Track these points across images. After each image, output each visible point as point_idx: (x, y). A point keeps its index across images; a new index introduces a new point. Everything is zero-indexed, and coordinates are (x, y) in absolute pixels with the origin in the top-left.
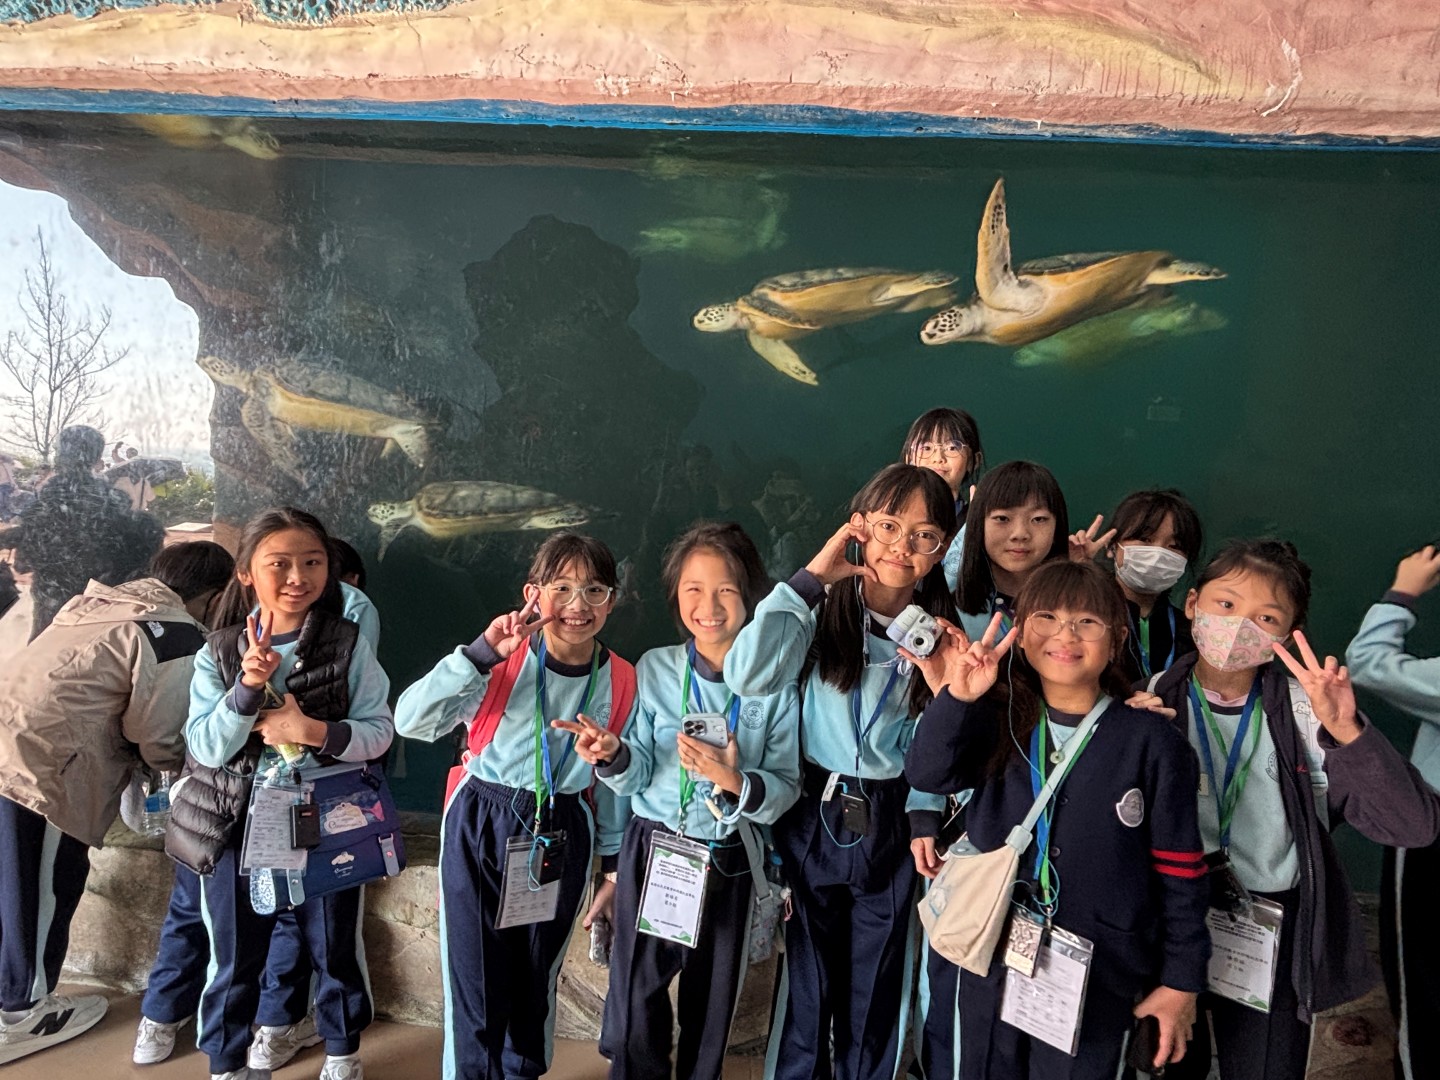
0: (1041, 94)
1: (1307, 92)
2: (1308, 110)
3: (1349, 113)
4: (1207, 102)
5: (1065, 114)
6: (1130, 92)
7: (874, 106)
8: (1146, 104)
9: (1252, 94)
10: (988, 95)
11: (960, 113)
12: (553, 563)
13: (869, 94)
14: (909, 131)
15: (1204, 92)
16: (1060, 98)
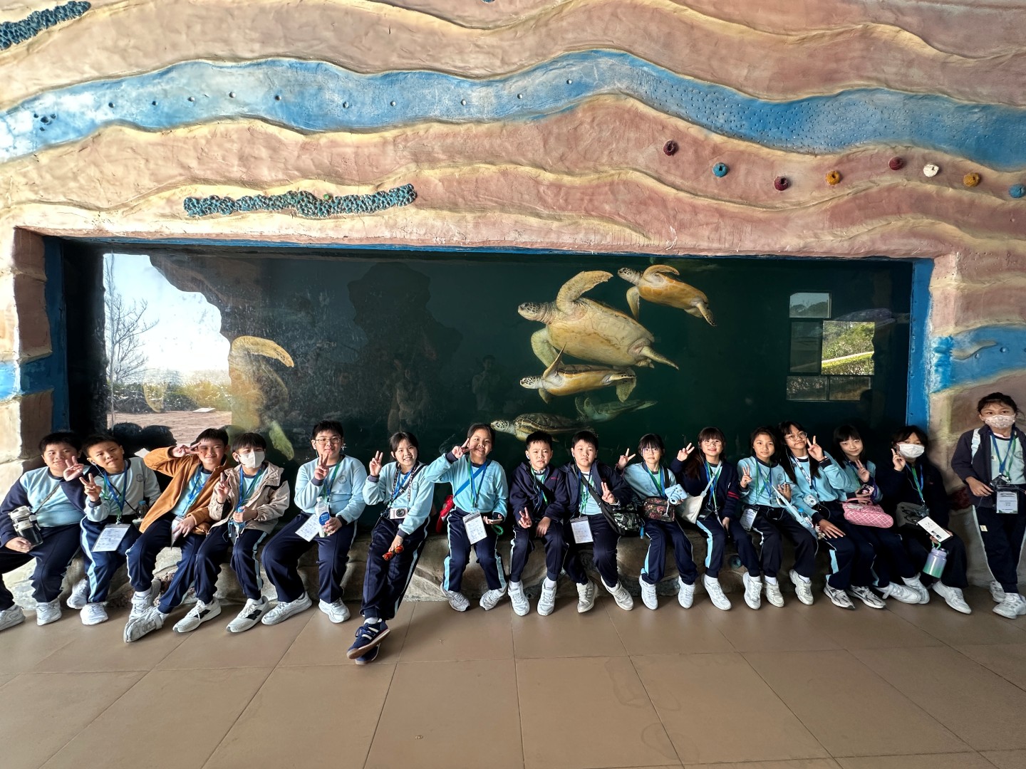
0: (592, 244)
1: (679, 243)
2: (680, 248)
3: (694, 249)
4: (647, 246)
5: (601, 249)
7: (534, 247)
8: (628, 247)
9: (662, 244)
10: (574, 244)
13: (532, 244)
14: (547, 252)
15: (646, 243)
16: (598, 245)
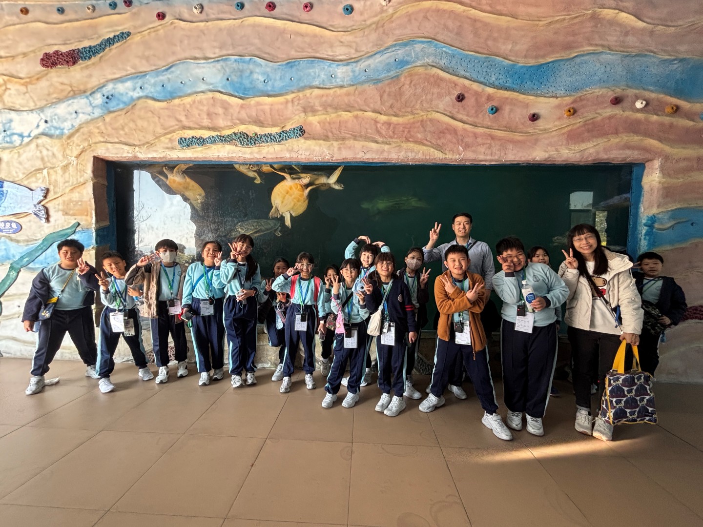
0: (409, 158)
1: (465, 156)
2: (466, 160)
3: (475, 160)
4: (445, 159)
5: (416, 162)
6: (428, 157)
7: (374, 161)
8: (432, 159)
9: (454, 157)
10: (398, 159)
11: (393, 162)
12: (301, 259)
14: (383, 165)
15: (444, 157)
16: (413, 159)
